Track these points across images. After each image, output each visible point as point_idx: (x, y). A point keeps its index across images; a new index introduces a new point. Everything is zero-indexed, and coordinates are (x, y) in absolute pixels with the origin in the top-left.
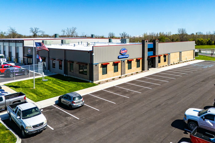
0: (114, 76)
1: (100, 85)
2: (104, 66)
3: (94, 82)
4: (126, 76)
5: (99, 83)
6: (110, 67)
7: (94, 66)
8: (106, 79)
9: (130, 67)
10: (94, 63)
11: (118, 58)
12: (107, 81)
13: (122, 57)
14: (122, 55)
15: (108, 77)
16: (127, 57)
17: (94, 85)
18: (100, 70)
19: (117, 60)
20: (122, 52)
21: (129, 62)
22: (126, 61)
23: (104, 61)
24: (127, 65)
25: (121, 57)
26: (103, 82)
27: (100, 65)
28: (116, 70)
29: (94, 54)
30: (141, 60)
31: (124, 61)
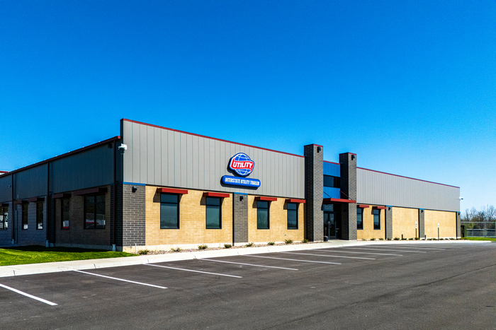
3: (125, 249)
5: (143, 253)
11: (223, 183)
13: (237, 181)
15: (184, 241)
16: (255, 188)
17: (125, 255)
18: (153, 210)
19: (218, 188)
20: (234, 165)
22: (251, 199)
23: (168, 182)
24: (252, 213)
25: (232, 180)
29: (123, 146)
30: (301, 207)
31: (245, 197)
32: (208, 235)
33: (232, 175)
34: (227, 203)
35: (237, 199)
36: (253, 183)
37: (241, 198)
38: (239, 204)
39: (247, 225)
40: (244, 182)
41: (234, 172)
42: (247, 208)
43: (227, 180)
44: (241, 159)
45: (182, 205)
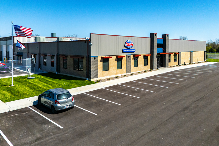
2: (105, 60)
3: (92, 80)
4: (132, 74)
5: (99, 81)
10: (92, 55)
11: (123, 52)
12: (109, 79)
13: (127, 50)
15: (110, 75)
16: (133, 52)
17: (92, 83)
18: (100, 64)
19: (121, 54)
20: (127, 45)
22: (132, 56)
24: (133, 61)
25: (126, 51)
26: (104, 80)
29: (91, 44)
30: (149, 57)
31: (130, 56)
32: (118, 72)
33: (126, 48)
34: (124, 59)
35: (127, 57)
36: (133, 50)
37: (129, 57)
38: (128, 59)
39: (131, 66)
40: (130, 50)
41: (127, 47)
42: (131, 60)
43: (124, 51)
44: (129, 42)
45: (109, 62)
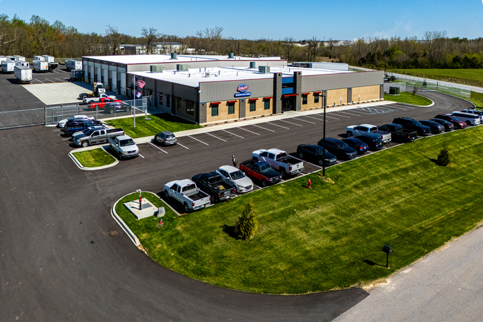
0: (228, 119)
1: (206, 128)
2: (215, 106)
3: (200, 124)
4: (245, 120)
5: (206, 126)
6: (223, 107)
7: (200, 105)
8: (217, 122)
9: (253, 109)
10: (201, 102)
11: (235, 96)
12: (217, 124)
13: (241, 95)
14: (241, 93)
15: (220, 120)
16: (249, 96)
17: (200, 127)
18: (209, 110)
19: (233, 99)
21: (253, 102)
22: (247, 100)
23: (214, 100)
24: (248, 105)
25: (239, 95)
26: (212, 125)
27: (208, 104)
28: (231, 111)
29: (200, 92)
31: (244, 100)
32: (229, 116)
34: (237, 105)
35: (241, 101)
39: (245, 110)
41: (239, 91)
42: (245, 104)
45: (219, 107)
